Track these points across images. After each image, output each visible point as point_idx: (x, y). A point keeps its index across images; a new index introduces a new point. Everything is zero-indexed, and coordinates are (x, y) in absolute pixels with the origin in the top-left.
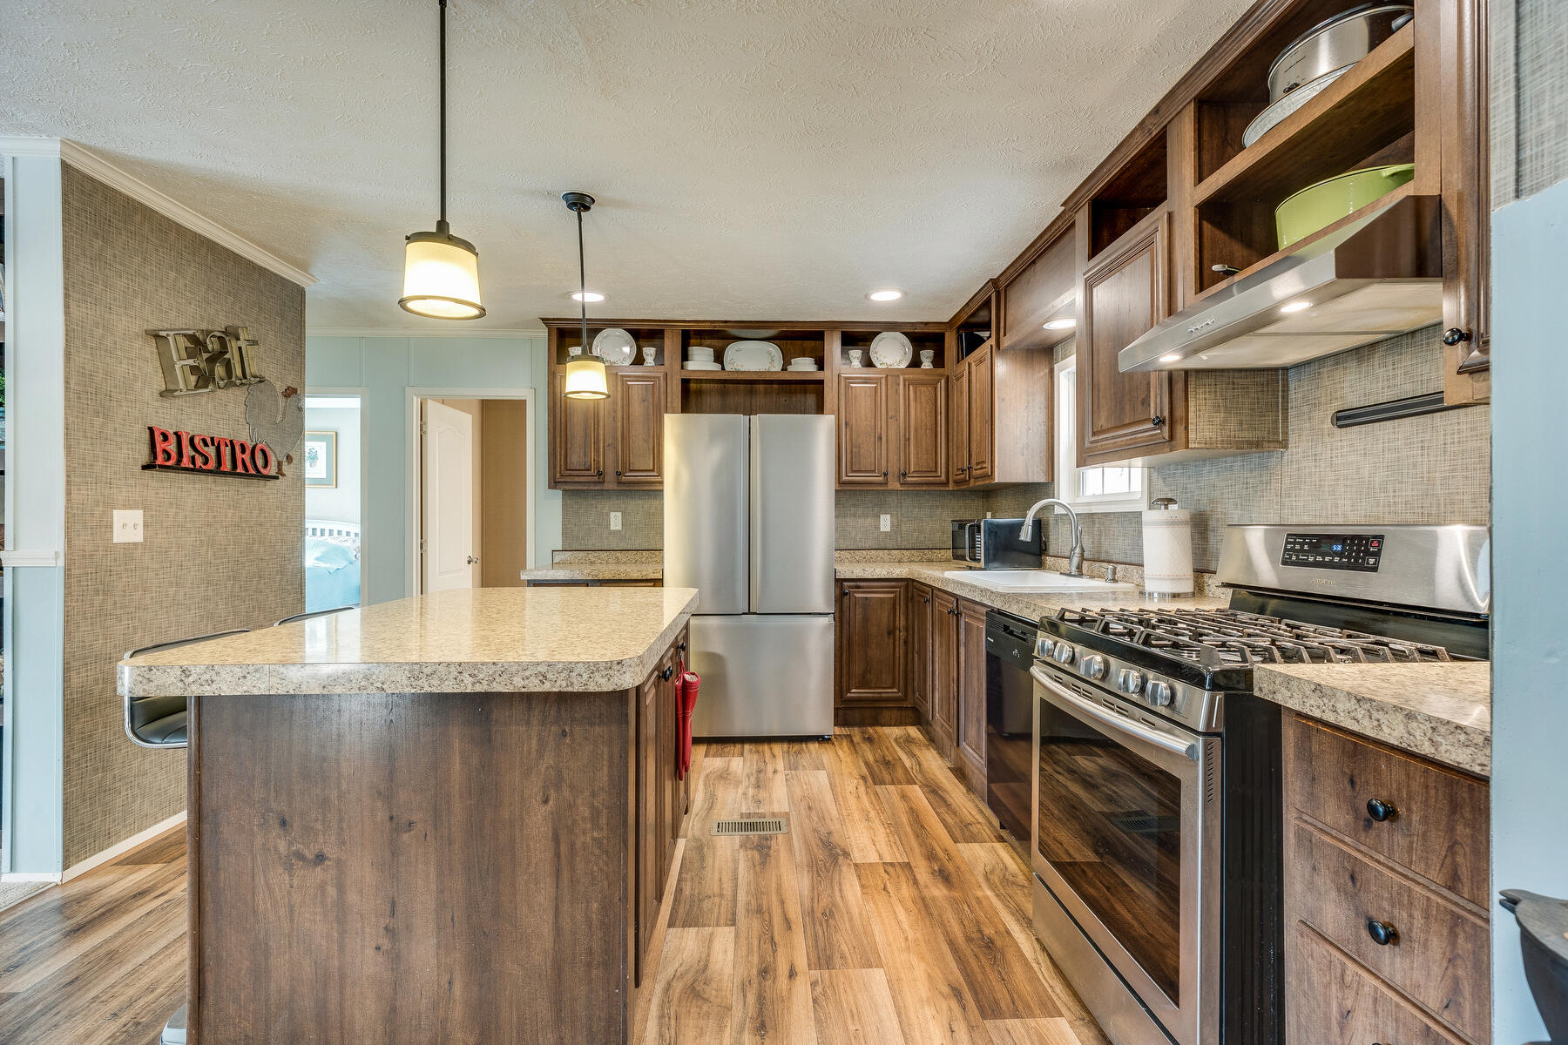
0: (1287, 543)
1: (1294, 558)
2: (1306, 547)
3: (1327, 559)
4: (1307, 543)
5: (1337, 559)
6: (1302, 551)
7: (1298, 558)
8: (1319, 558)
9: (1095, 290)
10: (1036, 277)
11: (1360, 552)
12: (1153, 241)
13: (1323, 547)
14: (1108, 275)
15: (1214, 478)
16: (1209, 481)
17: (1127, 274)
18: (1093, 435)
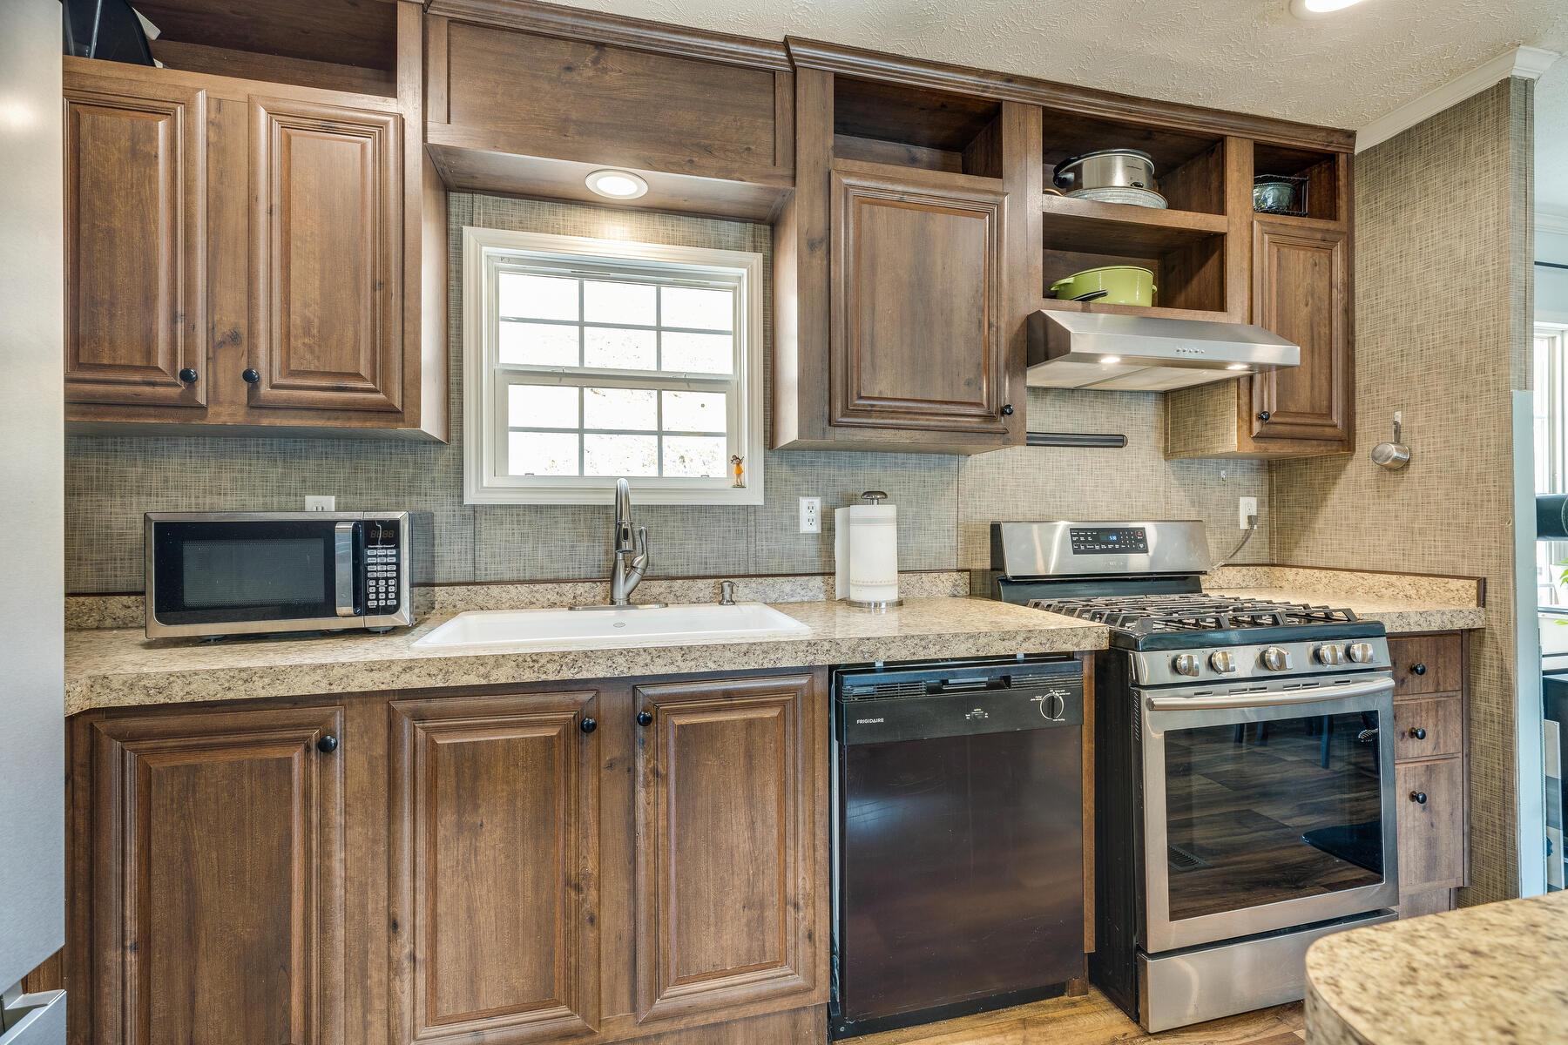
0: (1072, 536)
1: (1082, 548)
2: (1090, 539)
3: (1110, 546)
4: (1089, 536)
5: (1117, 546)
6: (1086, 541)
7: (1085, 547)
8: (1104, 547)
9: (866, 207)
10: (607, 77)
11: (1132, 540)
12: (992, 212)
13: (1103, 538)
14: (900, 204)
15: (878, 472)
16: (870, 474)
17: (939, 223)
18: (861, 398)
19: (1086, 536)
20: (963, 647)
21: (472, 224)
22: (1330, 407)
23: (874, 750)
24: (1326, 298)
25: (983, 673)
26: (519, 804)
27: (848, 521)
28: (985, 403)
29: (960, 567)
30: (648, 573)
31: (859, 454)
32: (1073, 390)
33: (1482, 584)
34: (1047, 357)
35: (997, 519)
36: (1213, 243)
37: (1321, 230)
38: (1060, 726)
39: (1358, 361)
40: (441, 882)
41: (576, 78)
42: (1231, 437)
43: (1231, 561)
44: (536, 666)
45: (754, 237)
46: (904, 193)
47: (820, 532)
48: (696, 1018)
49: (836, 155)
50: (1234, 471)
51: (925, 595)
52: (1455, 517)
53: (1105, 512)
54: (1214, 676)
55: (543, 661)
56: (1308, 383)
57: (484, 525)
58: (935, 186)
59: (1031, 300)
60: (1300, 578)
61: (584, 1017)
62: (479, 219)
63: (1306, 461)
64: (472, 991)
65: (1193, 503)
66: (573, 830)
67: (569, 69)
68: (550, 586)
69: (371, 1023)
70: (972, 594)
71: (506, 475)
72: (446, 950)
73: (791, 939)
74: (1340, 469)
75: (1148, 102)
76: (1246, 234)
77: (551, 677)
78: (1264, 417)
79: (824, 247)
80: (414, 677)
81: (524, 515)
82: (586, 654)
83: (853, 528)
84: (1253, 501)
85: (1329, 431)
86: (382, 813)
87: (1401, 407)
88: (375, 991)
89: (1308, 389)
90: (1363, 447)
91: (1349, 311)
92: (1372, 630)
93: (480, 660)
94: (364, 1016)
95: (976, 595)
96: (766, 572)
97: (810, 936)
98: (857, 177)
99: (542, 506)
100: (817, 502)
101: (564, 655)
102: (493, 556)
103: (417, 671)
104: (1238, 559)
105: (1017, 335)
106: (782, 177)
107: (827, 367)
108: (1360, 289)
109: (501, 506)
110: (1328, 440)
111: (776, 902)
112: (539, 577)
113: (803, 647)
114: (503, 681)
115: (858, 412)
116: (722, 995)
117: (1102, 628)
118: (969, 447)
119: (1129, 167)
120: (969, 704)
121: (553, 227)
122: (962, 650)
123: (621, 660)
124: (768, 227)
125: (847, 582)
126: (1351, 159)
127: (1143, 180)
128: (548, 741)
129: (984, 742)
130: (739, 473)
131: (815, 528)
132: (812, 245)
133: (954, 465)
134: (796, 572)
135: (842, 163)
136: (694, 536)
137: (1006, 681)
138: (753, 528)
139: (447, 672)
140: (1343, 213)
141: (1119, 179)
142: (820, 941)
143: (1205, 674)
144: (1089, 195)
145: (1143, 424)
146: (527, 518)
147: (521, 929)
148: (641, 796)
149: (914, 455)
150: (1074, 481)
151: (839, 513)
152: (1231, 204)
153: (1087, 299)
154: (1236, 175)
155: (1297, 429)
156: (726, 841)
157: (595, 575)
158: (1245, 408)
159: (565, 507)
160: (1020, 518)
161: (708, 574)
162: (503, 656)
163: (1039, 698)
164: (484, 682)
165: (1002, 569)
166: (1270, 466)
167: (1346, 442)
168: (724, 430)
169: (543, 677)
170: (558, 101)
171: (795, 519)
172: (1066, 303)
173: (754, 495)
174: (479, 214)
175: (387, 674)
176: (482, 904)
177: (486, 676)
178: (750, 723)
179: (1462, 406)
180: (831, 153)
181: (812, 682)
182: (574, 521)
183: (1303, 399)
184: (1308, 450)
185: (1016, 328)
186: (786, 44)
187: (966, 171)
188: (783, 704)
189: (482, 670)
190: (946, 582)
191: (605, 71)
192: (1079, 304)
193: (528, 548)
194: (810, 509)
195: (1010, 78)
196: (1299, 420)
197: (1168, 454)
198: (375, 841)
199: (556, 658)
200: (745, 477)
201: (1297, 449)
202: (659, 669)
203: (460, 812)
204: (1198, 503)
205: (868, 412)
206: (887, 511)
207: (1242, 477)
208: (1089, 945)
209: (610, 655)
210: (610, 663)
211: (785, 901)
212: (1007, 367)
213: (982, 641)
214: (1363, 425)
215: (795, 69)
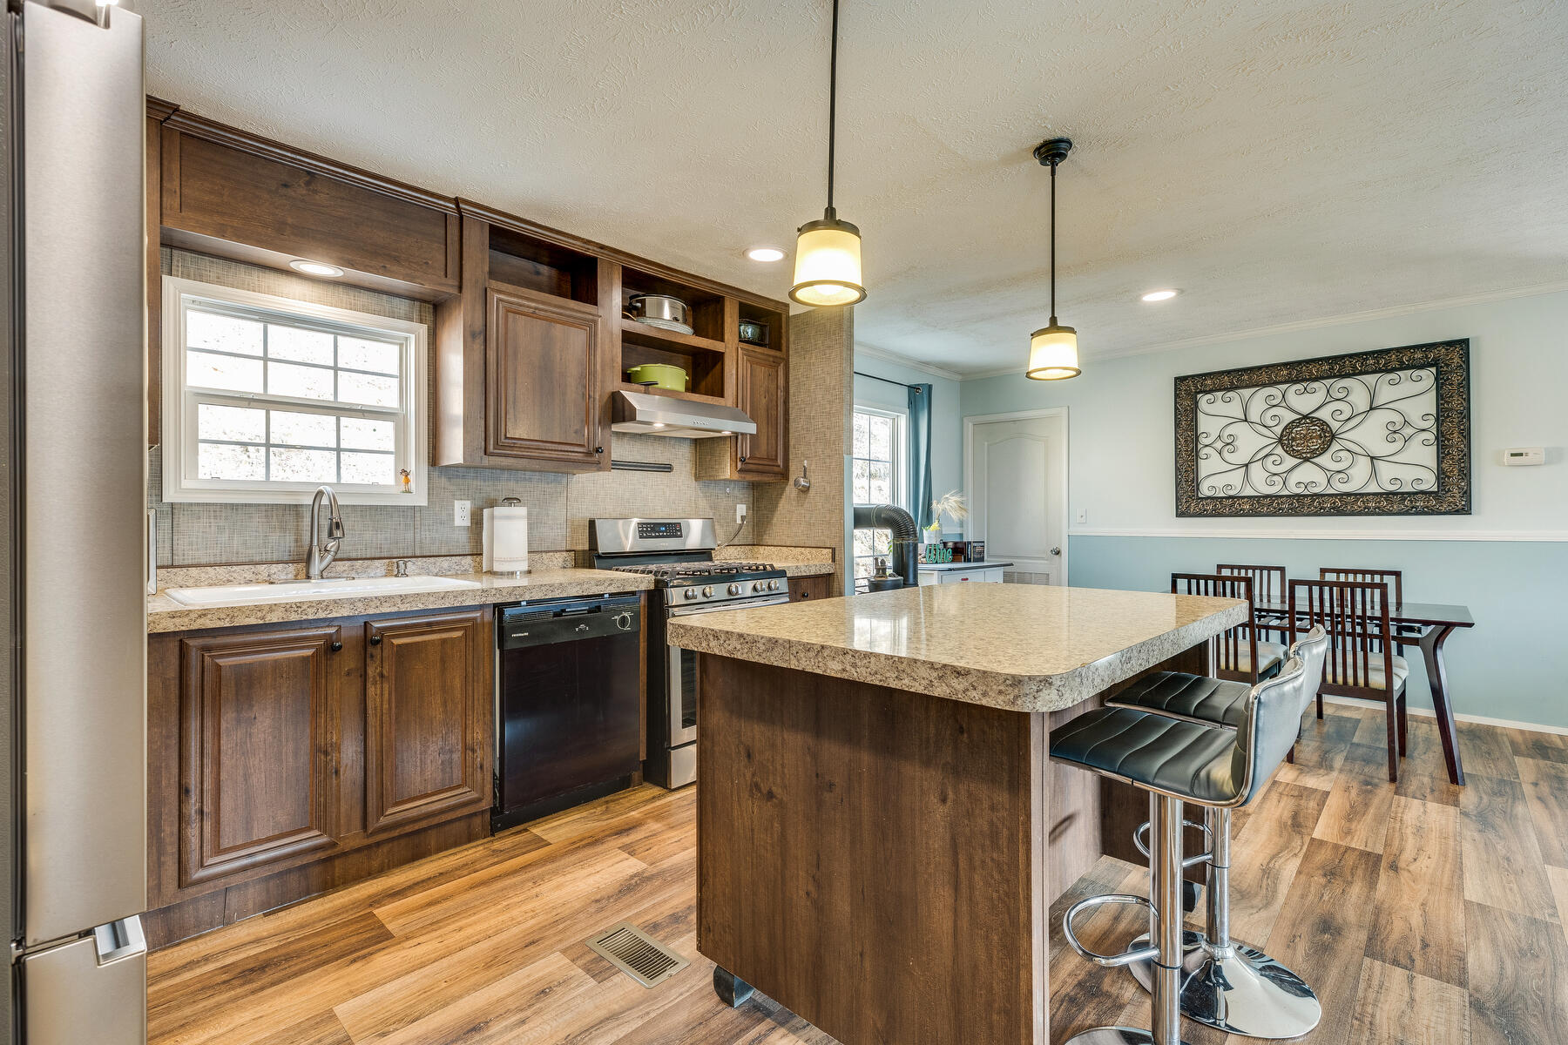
0: (640, 527)
1: (645, 535)
2: (650, 529)
3: (661, 534)
4: (650, 527)
5: (665, 534)
6: (647, 530)
7: (647, 534)
8: (657, 534)
9: (510, 315)
10: (317, 197)
11: (673, 530)
12: (590, 326)
13: (657, 529)
14: (533, 315)
15: (512, 484)
16: (507, 486)
17: (558, 330)
18: (506, 438)
19: (647, 528)
20: (575, 590)
21: (170, 274)
22: (776, 456)
23: (523, 652)
24: (774, 393)
25: (586, 604)
26: (283, 702)
27: (492, 518)
28: (586, 444)
29: (568, 548)
30: (339, 556)
31: (498, 471)
32: (641, 435)
33: (834, 550)
34: (624, 420)
35: (592, 517)
36: (718, 357)
37: (773, 357)
38: (627, 633)
39: (791, 431)
40: (224, 759)
41: (290, 192)
42: (727, 471)
43: (731, 543)
44: (300, 610)
45: (420, 311)
46: (536, 309)
47: (469, 525)
48: (407, 827)
49: (490, 278)
50: (734, 488)
51: (545, 567)
52: (825, 517)
53: (661, 513)
54: (706, 600)
55: (304, 607)
56: (765, 441)
57: (183, 520)
58: (555, 306)
59: (615, 383)
60: (766, 552)
61: (330, 836)
62: (178, 271)
63: (769, 484)
64: (247, 829)
65: (711, 507)
66: (323, 715)
67: (285, 186)
68: (247, 567)
69: (164, 863)
70: (576, 566)
71: (196, 478)
72: (227, 803)
73: (470, 770)
74: (783, 489)
75: (682, 273)
76: (734, 355)
77: (310, 617)
78: (743, 460)
79: (482, 337)
80: (208, 621)
81: (221, 511)
82: (335, 602)
83: (496, 522)
84: (744, 506)
85: (776, 469)
86: (174, 718)
87: (807, 458)
88: (168, 840)
89: (765, 445)
90: (792, 478)
91: (786, 402)
92: (781, 574)
93: (259, 608)
94: (159, 859)
95: (579, 567)
96: (429, 554)
97: (482, 767)
98: (503, 295)
99: (237, 505)
100: (468, 504)
101: (320, 602)
102: (191, 544)
103: (209, 616)
104: (736, 541)
105: (606, 403)
106: (452, 286)
107: (483, 416)
108: (791, 391)
109: (198, 504)
110: (776, 474)
111: (460, 748)
112: (234, 560)
113: (479, 593)
114: (275, 620)
115: (504, 447)
116: (424, 810)
117: (651, 577)
118: (575, 471)
119: (672, 307)
120: (577, 622)
121: (249, 285)
122: (574, 592)
123: (360, 604)
124: (431, 306)
125: (491, 560)
126: (788, 317)
127: (680, 317)
128: (305, 659)
129: (586, 645)
130: (407, 482)
131: (467, 523)
132: (473, 335)
133: (565, 480)
134: (452, 554)
135: (494, 284)
136: (370, 529)
137: (598, 609)
138: (419, 523)
139: (233, 616)
140: (784, 348)
141: (667, 314)
142: (487, 771)
143: (700, 599)
144: (649, 321)
145: (682, 458)
146: (223, 514)
147: (284, 785)
148: (371, 690)
149: (537, 474)
150: (641, 492)
151: (486, 512)
152: (727, 336)
153: (648, 384)
154: (730, 319)
155: (760, 467)
156: (428, 714)
157: (286, 558)
158: (734, 454)
159: (259, 505)
160: (607, 516)
161: (382, 556)
162: (275, 604)
163: (616, 617)
164: (261, 622)
165: (597, 550)
166: (754, 486)
167: (784, 475)
168: (393, 450)
169: (305, 617)
170: (277, 208)
171: (451, 517)
172: (635, 386)
173: (420, 498)
174: (178, 266)
175: (186, 620)
176: (255, 771)
177: (263, 618)
178: (444, 641)
179: (828, 460)
180: (487, 276)
181: (483, 616)
182: (267, 516)
183: (763, 451)
184: (765, 478)
185: (605, 400)
186: (457, 201)
187: (574, 298)
188: (465, 628)
189: (259, 614)
190: (559, 558)
191: (315, 192)
192: (643, 388)
193: (225, 537)
194: (463, 509)
195: (602, 247)
196: (761, 462)
197: (697, 478)
198: (168, 737)
199: (314, 604)
200: (412, 485)
201: (760, 478)
202: (386, 609)
203: (238, 712)
204: (714, 507)
205: (511, 447)
206: (521, 511)
207: (738, 492)
208: (643, 756)
209: (352, 602)
210: (352, 607)
211: (465, 748)
212: (600, 423)
213: (585, 586)
214: (792, 467)
215: (461, 218)
